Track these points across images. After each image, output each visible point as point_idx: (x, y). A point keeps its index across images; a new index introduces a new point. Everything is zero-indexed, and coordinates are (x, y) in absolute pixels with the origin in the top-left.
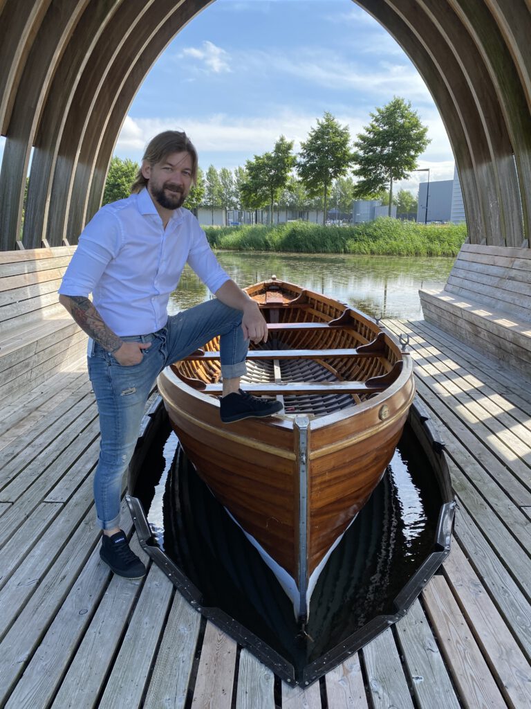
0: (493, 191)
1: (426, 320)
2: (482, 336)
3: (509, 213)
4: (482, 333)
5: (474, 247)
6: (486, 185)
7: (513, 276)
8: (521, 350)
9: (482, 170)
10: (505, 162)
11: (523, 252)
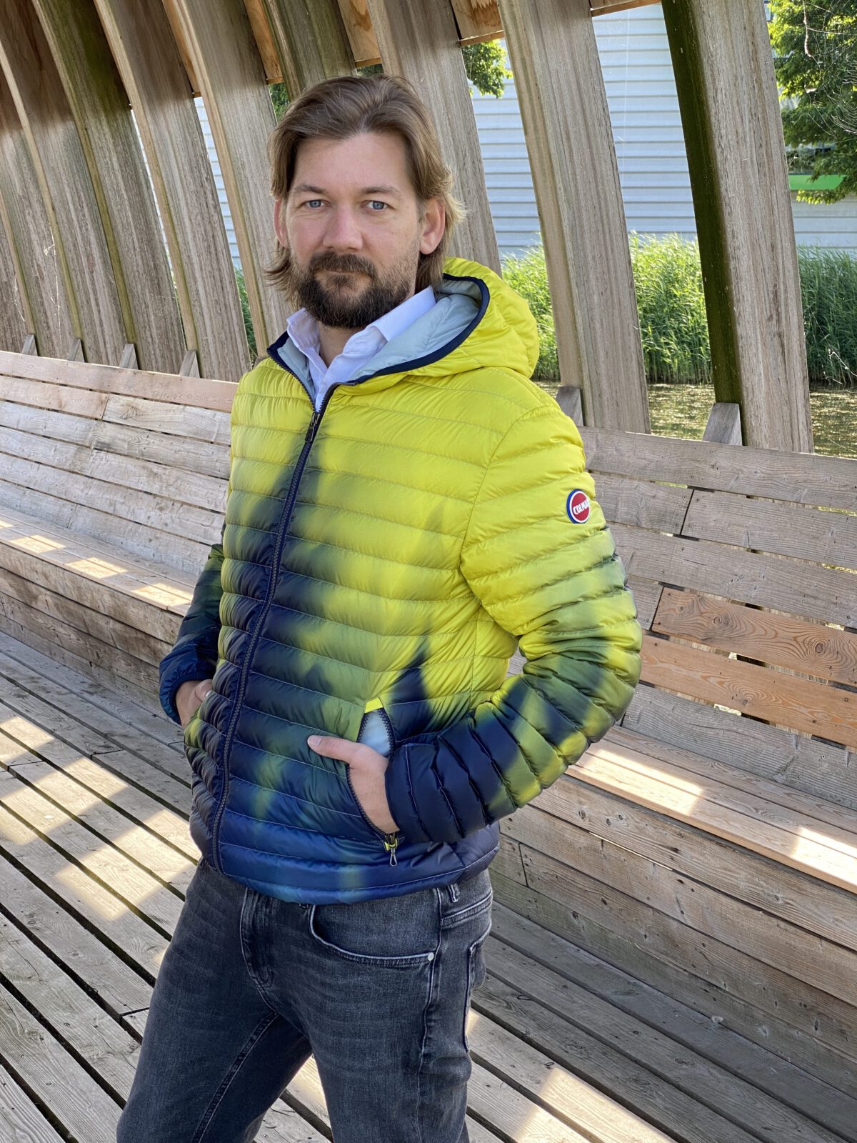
0: (37, 206)
2: (40, 605)
3: (82, 272)
6: (19, 191)
7: (107, 440)
8: (134, 634)
10: (58, 134)
11: (125, 376)
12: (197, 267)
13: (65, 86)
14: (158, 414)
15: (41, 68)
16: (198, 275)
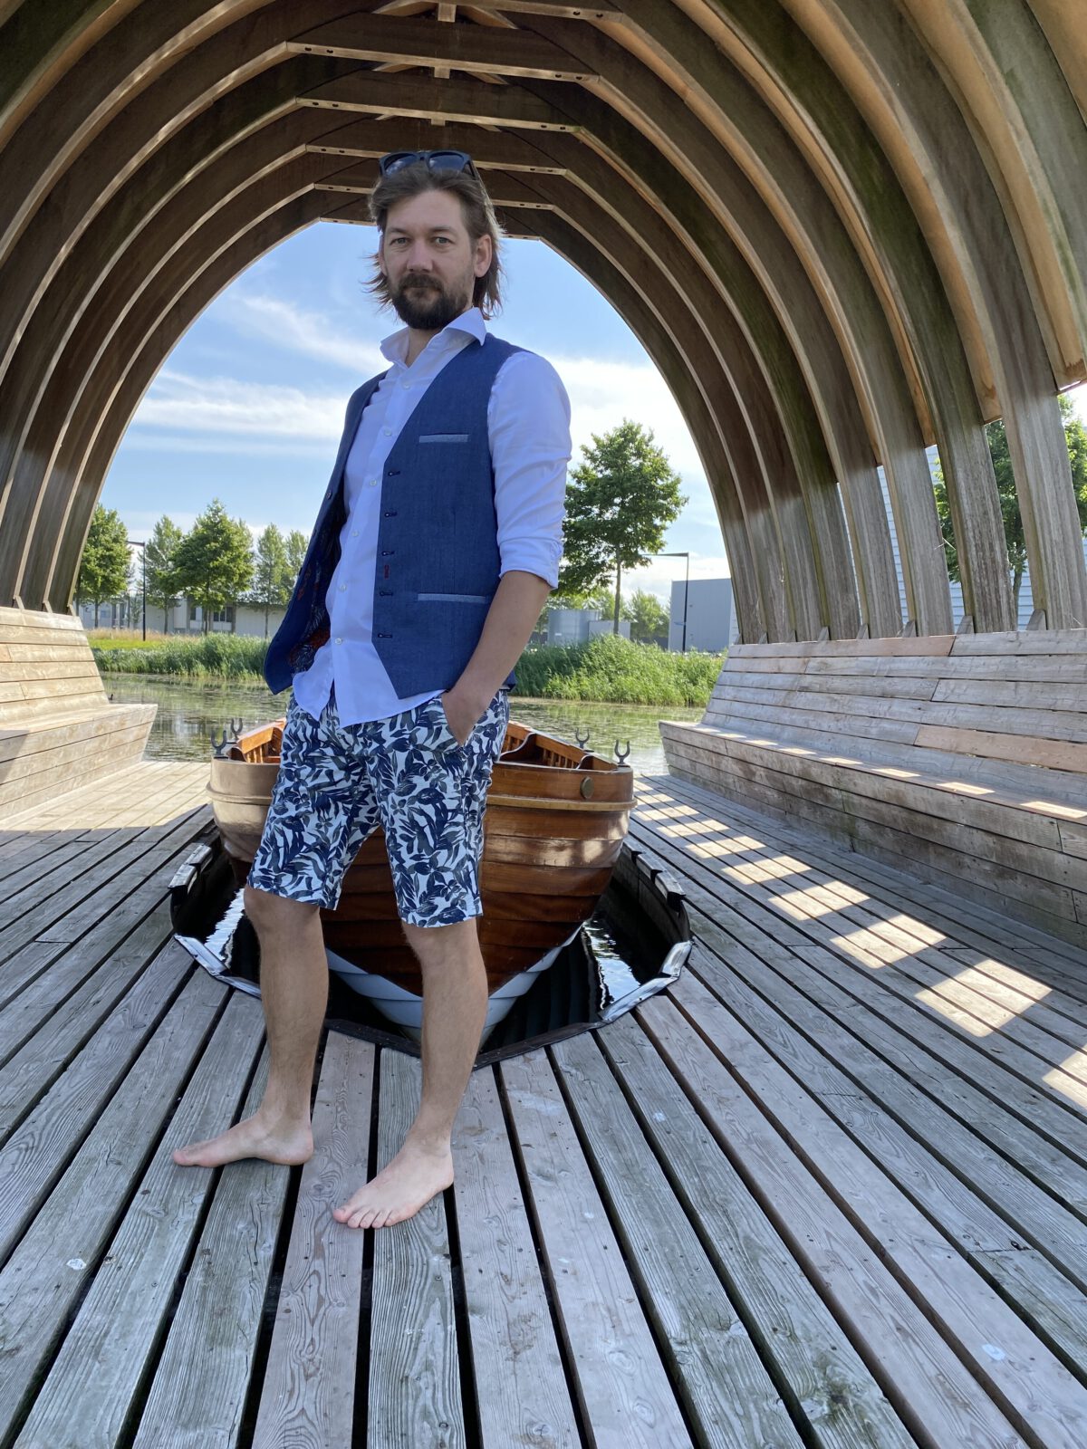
0: (775, 554)
1: (673, 775)
2: (757, 779)
3: (799, 588)
4: (758, 773)
5: (748, 648)
6: (765, 547)
7: (806, 685)
8: (813, 786)
9: (757, 523)
10: (790, 506)
11: (821, 647)
12: (872, 570)
13: (797, 469)
14: (839, 664)
15: (783, 465)
16: (872, 575)
